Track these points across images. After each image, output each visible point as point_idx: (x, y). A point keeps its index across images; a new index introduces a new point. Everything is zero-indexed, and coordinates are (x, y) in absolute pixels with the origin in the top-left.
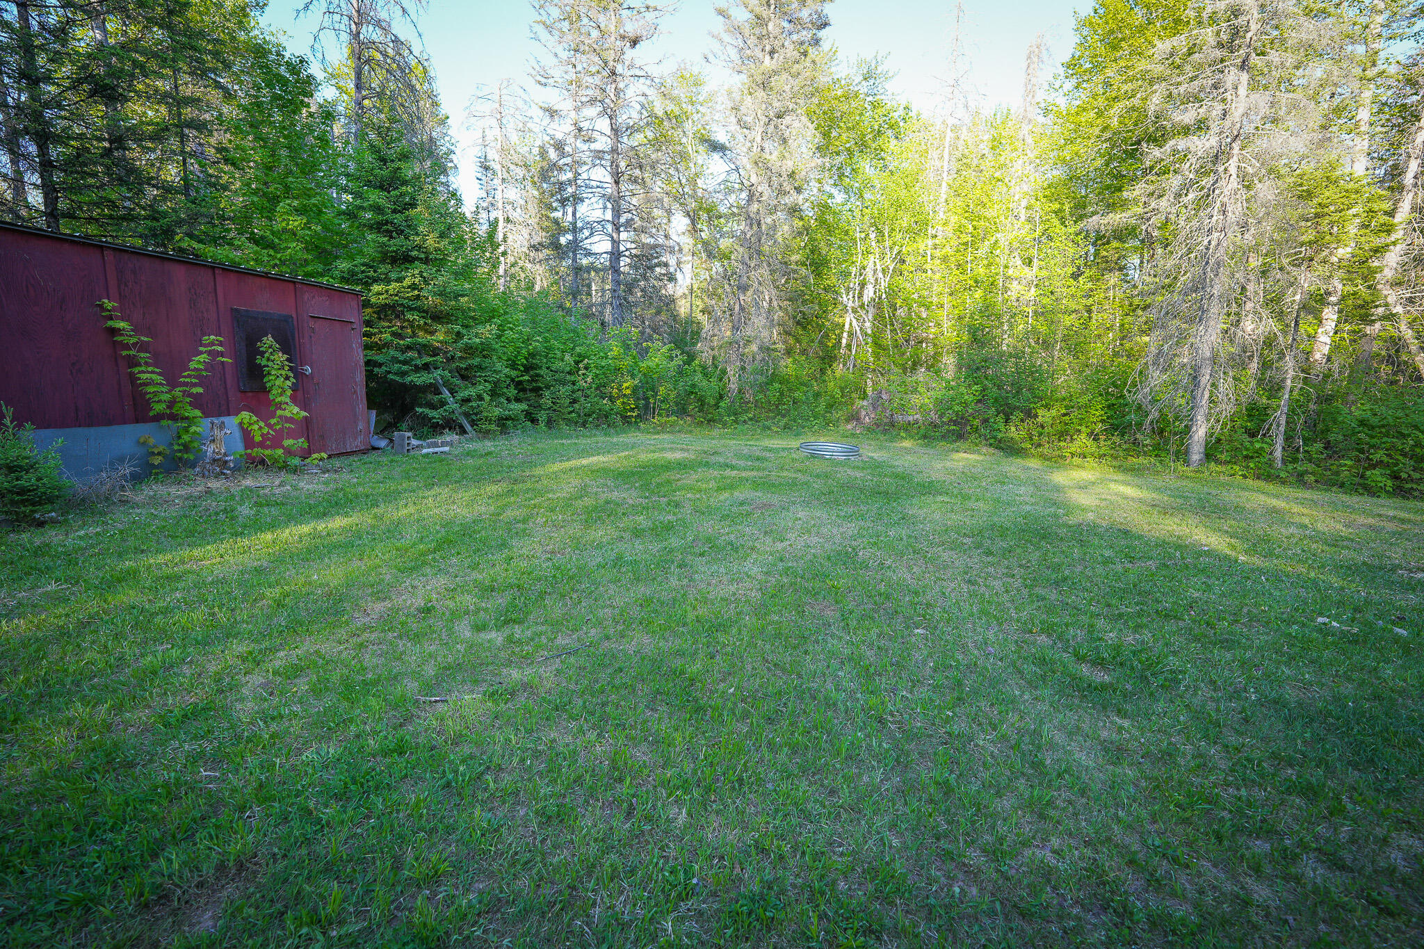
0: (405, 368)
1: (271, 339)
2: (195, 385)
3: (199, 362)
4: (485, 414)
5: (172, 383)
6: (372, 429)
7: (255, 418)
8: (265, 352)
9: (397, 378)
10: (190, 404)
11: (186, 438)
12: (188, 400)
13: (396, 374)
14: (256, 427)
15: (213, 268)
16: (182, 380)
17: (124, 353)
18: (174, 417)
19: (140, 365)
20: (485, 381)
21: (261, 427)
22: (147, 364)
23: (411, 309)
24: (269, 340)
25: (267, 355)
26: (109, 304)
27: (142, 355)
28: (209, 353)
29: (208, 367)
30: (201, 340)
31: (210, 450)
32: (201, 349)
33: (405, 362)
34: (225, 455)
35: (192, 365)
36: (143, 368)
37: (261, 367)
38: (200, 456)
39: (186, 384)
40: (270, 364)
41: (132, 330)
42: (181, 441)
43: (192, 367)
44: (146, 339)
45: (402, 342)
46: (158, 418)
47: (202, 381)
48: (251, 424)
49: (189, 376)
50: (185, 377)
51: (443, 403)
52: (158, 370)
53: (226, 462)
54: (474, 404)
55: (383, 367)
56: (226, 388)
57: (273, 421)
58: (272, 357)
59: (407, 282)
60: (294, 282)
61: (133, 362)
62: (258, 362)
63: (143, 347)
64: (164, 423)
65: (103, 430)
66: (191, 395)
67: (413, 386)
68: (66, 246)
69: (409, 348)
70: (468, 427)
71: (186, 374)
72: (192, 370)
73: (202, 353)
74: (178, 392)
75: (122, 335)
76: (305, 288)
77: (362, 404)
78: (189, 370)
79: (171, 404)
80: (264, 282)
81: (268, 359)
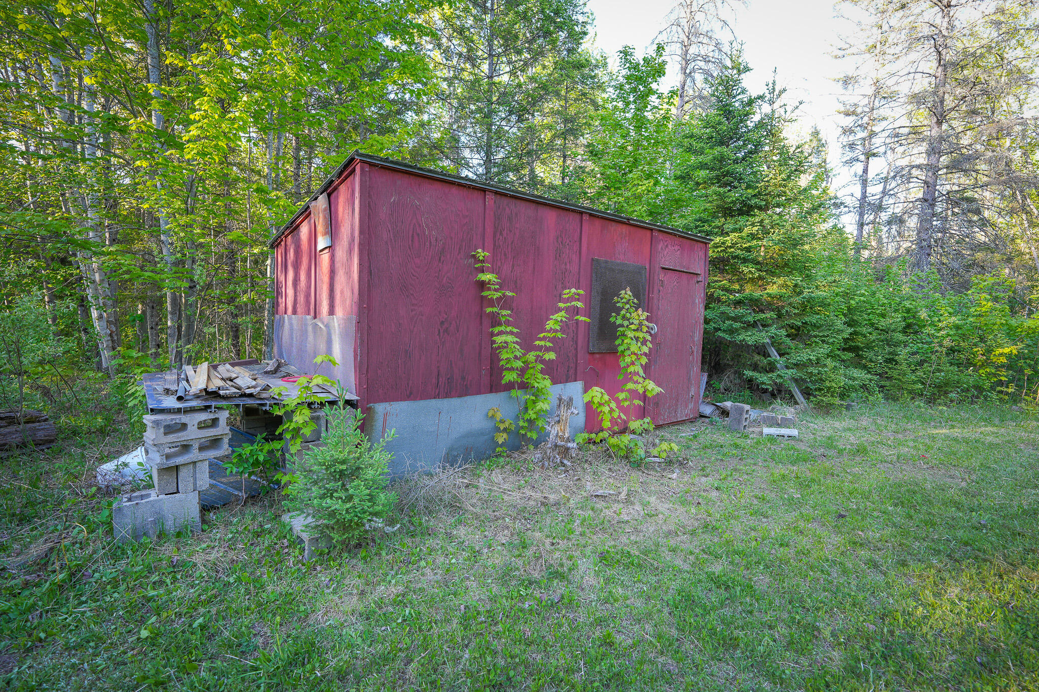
0: (737, 325)
1: (629, 293)
2: (548, 349)
3: (554, 322)
4: (828, 384)
5: (527, 345)
6: (702, 394)
7: (606, 397)
8: (621, 309)
9: (727, 337)
10: (542, 372)
11: (532, 414)
12: (540, 366)
13: (724, 331)
14: (606, 409)
15: (581, 213)
16: (537, 343)
17: (489, 310)
18: (524, 386)
19: (500, 324)
20: (823, 341)
21: (612, 410)
22: (508, 323)
23: (745, 261)
24: (627, 294)
25: (623, 312)
26: (481, 254)
27: (504, 312)
28: (567, 310)
29: (565, 327)
30: (560, 295)
31: (553, 432)
32: (561, 305)
33: (735, 319)
34: (568, 440)
35: (550, 325)
36: (502, 328)
37: (615, 327)
38: (543, 437)
39: (539, 348)
40: (626, 323)
41: (498, 284)
42: (527, 417)
43: (548, 327)
44: (511, 294)
45: (731, 297)
46: (510, 386)
47: (557, 345)
48: (601, 404)
49: (544, 338)
50: (540, 339)
51: (771, 368)
52: (515, 330)
53: (568, 449)
54: (810, 369)
55: (711, 323)
56: (576, 349)
57: (621, 396)
58: (628, 315)
59: (746, 231)
60: (652, 230)
61: (495, 321)
62: (612, 320)
63: (504, 302)
64: (514, 393)
65: (455, 402)
66: (543, 361)
67: (743, 347)
68: (454, 190)
69: (738, 303)
70: (799, 396)
71: (541, 335)
72: (549, 331)
73: (560, 310)
74: (531, 356)
75: (489, 289)
76: (661, 236)
77: (696, 367)
78: (544, 331)
79: (523, 371)
80: (624, 229)
81: (624, 317)
